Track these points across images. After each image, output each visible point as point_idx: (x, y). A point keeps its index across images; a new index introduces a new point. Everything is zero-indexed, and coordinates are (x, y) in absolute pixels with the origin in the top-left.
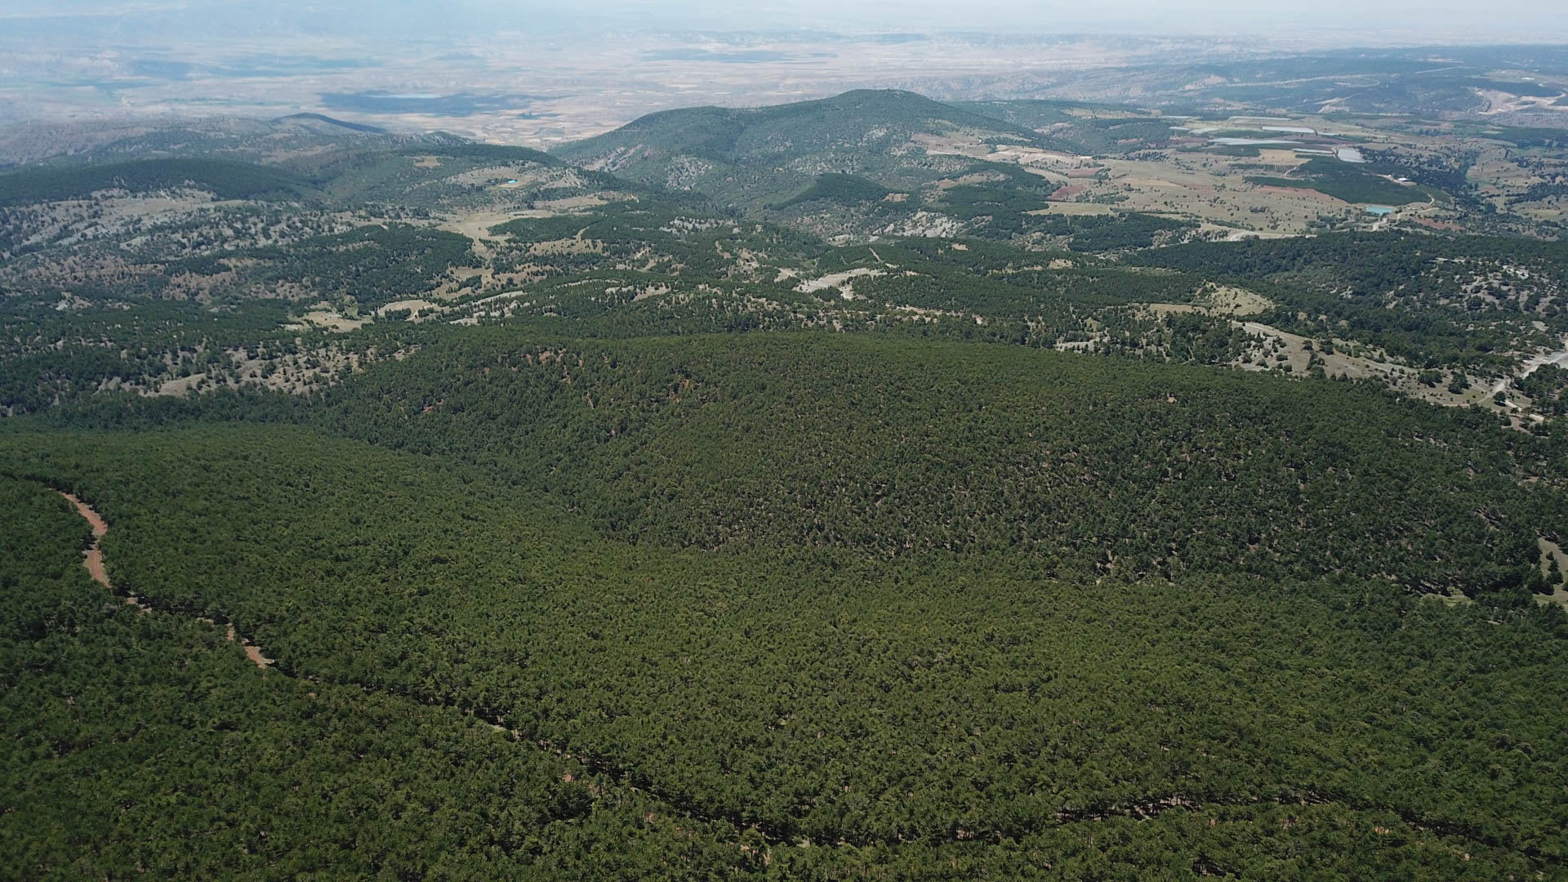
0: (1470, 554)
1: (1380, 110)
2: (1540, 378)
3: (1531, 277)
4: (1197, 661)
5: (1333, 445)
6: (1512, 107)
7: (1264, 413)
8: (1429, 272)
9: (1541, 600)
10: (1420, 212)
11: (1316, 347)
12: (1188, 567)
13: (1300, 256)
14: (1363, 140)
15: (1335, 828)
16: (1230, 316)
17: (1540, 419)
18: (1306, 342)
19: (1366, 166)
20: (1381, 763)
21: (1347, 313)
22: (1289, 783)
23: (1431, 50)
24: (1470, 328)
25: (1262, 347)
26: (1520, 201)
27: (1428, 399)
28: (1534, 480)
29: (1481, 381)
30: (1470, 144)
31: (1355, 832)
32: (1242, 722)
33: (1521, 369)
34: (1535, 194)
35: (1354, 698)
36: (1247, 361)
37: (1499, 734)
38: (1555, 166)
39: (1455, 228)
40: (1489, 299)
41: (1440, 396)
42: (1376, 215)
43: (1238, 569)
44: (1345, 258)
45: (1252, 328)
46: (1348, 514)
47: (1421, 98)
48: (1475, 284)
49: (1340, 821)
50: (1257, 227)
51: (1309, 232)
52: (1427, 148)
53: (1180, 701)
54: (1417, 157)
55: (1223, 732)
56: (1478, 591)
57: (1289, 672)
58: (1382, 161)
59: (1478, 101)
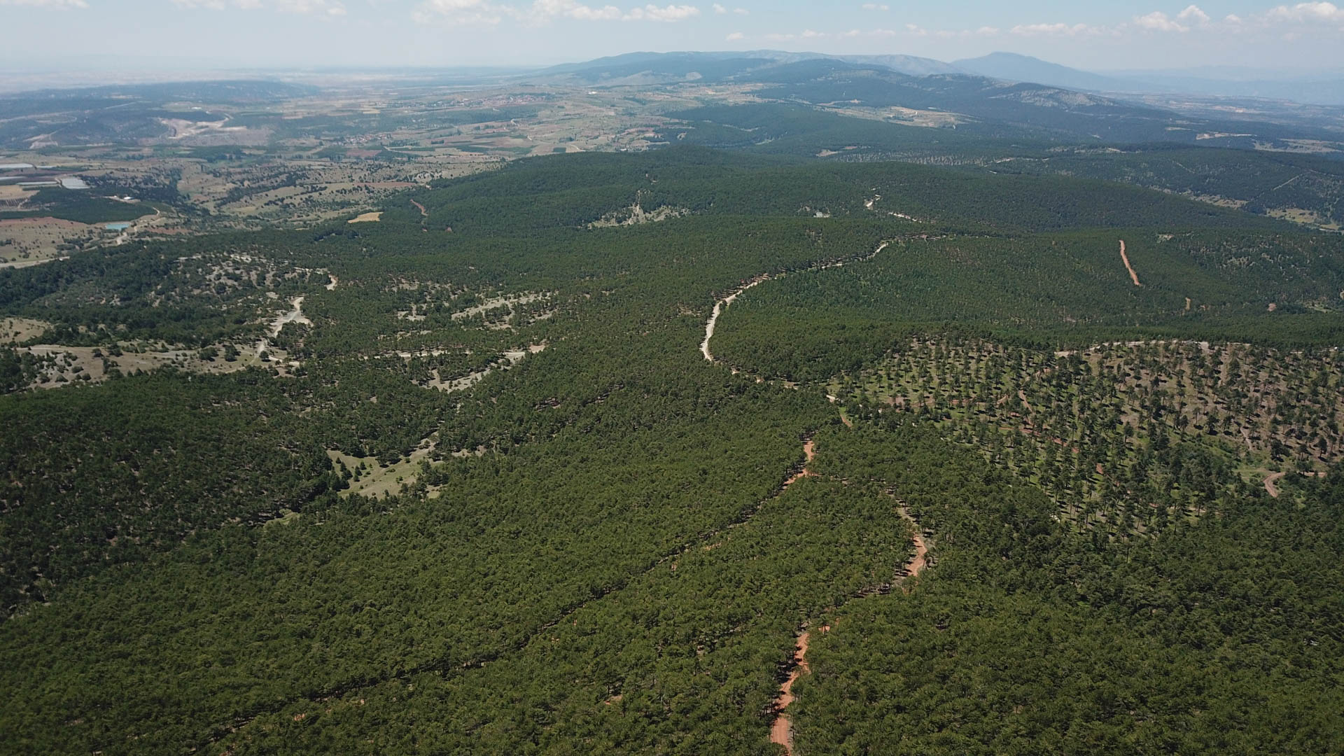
0: (286, 480)
1: (87, 142)
2: (286, 334)
3: (253, 260)
4: (98, 661)
5: (150, 431)
6: (193, 131)
7: (79, 422)
8: (177, 271)
9: (344, 494)
10: (151, 223)
11: (105, 353)
12: (57, 583)
13: (61, 277)
14: (80, 169)
15: (265, 736)
16: (13, 344)
17: (296, 364)
18: (94, 351)
19: (92, 190)
20: (281, 667)
21: (122, 318)
22: (217, 721)
23: (111, 89)
24: (224, 308)
25: (56, 364)
26: (224, 204)
27: (213, 371)
28: (309, 409)
29: (247, 347)
30: (171, 164)
31: (282, 730)
32: (158, 693)
33: (271, 331)
34: (234, 196)
35: (243, 627)
36: (46, 380)
37: (351, 603)
38: (240, 173)
39: (184, 231)
40: (230, 282)
41: (220, 366)
42: (116, 231)
43: (107, 564)
44: (102, 273)
45: (39, 350)
46: (184, 483)
47: (118, 129)
48: (215, 273)
49: (266, 728)
50: (9, 258)
51: (61, 255)
52: (138, 170)
53: (95, 703)
54: (133, 179)
55: (146, 710)
56: (301, 505)
57: (183, 632)
58: (104, 185)
59: (165, 128)
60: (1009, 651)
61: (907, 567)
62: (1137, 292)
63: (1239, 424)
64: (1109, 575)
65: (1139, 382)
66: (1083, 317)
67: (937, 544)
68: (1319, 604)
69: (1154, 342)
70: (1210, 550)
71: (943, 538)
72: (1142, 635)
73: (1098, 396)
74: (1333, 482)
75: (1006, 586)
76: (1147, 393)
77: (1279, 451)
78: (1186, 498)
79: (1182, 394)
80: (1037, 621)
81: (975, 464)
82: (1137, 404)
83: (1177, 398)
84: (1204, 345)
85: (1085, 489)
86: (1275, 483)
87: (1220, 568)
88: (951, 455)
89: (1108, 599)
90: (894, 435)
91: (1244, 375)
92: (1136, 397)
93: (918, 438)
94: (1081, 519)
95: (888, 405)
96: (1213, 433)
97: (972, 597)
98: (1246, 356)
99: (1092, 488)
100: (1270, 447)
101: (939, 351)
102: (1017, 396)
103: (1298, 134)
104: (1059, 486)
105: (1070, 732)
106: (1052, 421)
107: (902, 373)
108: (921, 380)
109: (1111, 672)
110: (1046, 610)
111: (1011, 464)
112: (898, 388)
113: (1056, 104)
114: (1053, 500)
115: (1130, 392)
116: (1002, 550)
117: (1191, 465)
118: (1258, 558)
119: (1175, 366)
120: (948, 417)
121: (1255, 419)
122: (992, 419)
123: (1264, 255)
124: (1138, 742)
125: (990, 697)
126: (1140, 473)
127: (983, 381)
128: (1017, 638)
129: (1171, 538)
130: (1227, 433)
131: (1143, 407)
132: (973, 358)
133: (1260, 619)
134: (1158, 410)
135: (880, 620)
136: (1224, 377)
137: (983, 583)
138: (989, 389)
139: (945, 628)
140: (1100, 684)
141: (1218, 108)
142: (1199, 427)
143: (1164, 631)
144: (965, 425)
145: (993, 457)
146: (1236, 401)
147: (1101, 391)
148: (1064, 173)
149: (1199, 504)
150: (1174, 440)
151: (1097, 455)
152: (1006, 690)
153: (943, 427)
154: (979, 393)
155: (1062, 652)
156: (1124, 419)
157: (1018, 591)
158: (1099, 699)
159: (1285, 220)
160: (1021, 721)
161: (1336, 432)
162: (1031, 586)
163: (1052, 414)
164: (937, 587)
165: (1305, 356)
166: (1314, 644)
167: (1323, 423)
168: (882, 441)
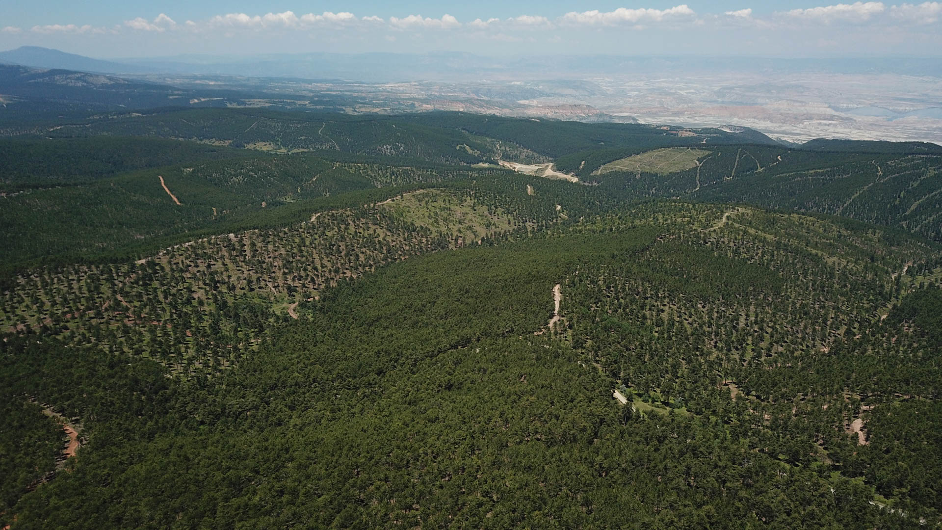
60: (161, 480)
61: (65, 451)
62: (180, 209)
63: (265, 281)
64: (215, 401)
65: (199, 269)
66: (148, 233)
67: (85, 426)
68: (335, 373)
69: (200, 240)
70: (270, 363)
71: (88, 419)
72: (245, 431)
73: (173, 284)
74: (324, 300)
75: (147, 436)
76: (205, 275)
77: (291, 290)
78: (247, 335)
79: (227, 270)
80: (175, 451)
81: (98, 357)
82: (201, 284)
83: (224, 273)
84: (232, 235)
85: (183, 350)
86: (294, 310)
87: (279, 372)
88: (77, 356)
89: (217, 417)
90: (23, 356)
91: (259, 250)
92: (199, 279)
93: (46, 352)
94: (186, 371)
95: (12, 334)
96: (252, 290)
97: (124, 453)
98: (258, 237)
99: (187, 348)
100: (286, 290)
101: (43, 281)
102: (116, 299)
103: (251, 96)
104: (165, 354)
105: (219, 514)
106: (147, 310)
107: (17, 305)
108: (35, 307)
109: (233, 463)
110: (180, 440)
111: (126, 349)
112: (16, 318)
113: (85, 84)
114: (163, 364)
115: (194, 277)
116: (137, 411)
117: (245, 314)
118: (297, 358)
119: (218, 253)
120: (66, 328)
121: (273, 275)
122: (102, 321)
123: (251, 173)
124: (261, 499)
125: (157, 518)
126: (215, 328)
127: (87, 295)
128: (164, 468)
129: (246, 363)
130: (260, 288)
131: (205, 284)
132: (73, 280)
133: (308, 394)
134: (215, 284)
135: (53, 501)
136: (249, 253)
137: (129, 440)
138: (93, 300)
139: (109, 484)
140: (228, 473)
141: (198, 82)
142: (243, 289)
143: (258, 423)
144: (81, 331)
145: (111, 348)
146: (259, 266)
147: (175, 281)
148: (105, 134)
149: (256, 336)
150: (230, 301)
151: (184, 325)
152: (168, 507)
153: (64, 337)
154: (85, 304)
155: (198, 464)
156: (195, 296)
157: (157, 436)
158: (232, 484)
159: (256, 150)
160: (184, 522)
161: (317, 272)
162: (164, 428)
163: (145, 305)
164: (94, 457)
165: (290, 230)
166: (339, 396)
167: (309, 268)
168: (13, 363)
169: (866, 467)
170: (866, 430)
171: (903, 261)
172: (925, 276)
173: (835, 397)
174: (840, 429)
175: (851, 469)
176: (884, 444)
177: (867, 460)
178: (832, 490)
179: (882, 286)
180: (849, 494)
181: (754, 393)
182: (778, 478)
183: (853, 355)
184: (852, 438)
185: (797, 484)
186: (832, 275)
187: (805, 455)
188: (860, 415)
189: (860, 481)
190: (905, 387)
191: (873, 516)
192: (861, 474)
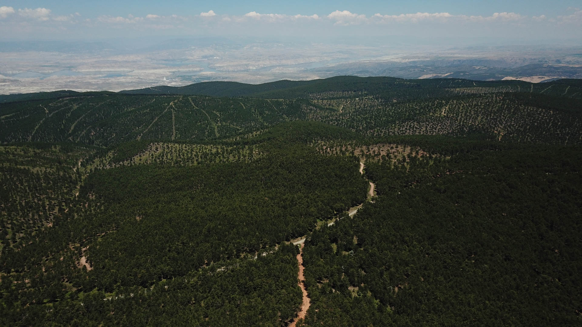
169: (96, 282)
170: (89, 261)
171: (77, 160)
172: (91, 165)
173: (65, 250)
174: (75, 267)
175: (88, 287)
176: (101, 265)
177: (95, 278)
178: (82, 304)
179: (70, 177)
180: (92, 301)
181: (13, 270)
182: (48, 315)
183: (68, 222)
184: (83, 269)
185: (61, 312)
186: (39, 179)
187: (60, 292)
188: (83, 255)
189: (95, 291)
190: (101, 229)
191: (108, 306)
192: (95, 287)
